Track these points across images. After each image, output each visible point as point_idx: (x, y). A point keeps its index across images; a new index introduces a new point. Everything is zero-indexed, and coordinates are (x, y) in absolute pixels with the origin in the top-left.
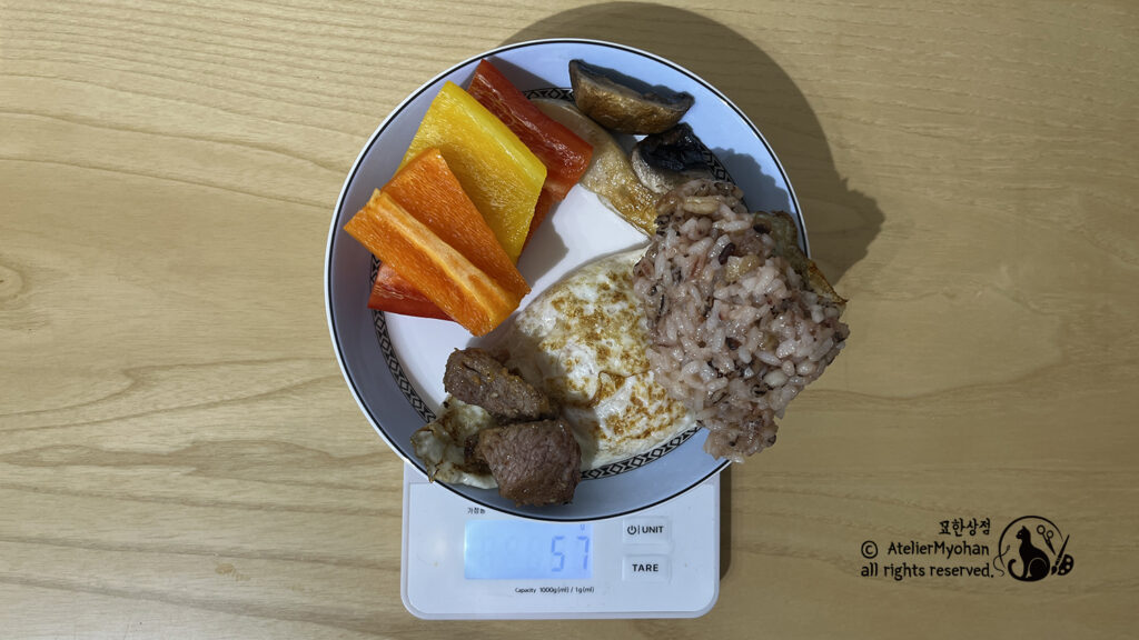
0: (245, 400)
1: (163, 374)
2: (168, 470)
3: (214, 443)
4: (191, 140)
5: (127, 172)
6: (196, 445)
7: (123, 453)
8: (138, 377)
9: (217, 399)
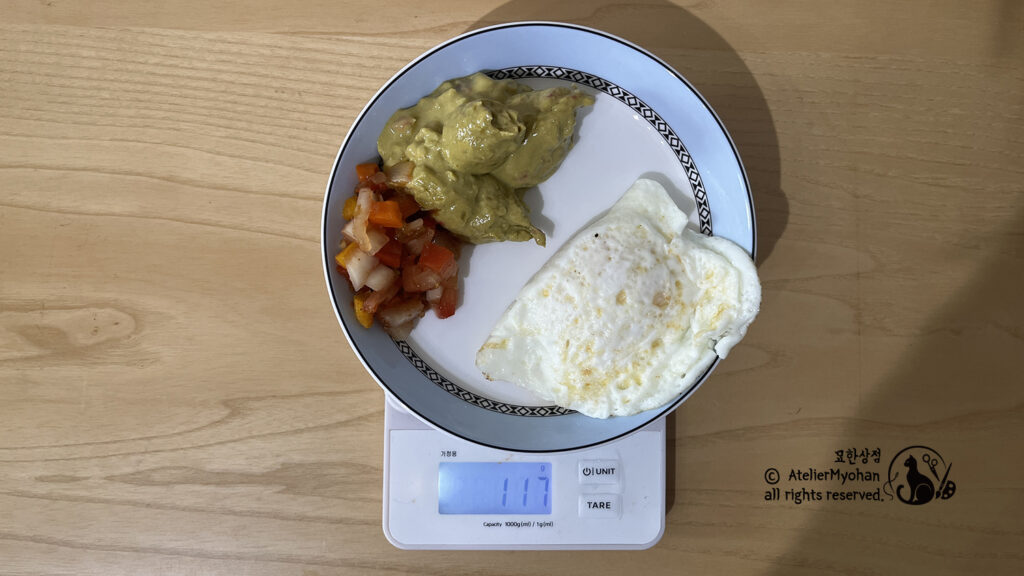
0: (327, 427)
1: (257, 404)
2: (261, 488)
3: (300, 465)
4: (277, 198)
5: (224, 226)
6: (286, 467)
7: (223, 473)
8: (235, 407)
9: (303, 427)
